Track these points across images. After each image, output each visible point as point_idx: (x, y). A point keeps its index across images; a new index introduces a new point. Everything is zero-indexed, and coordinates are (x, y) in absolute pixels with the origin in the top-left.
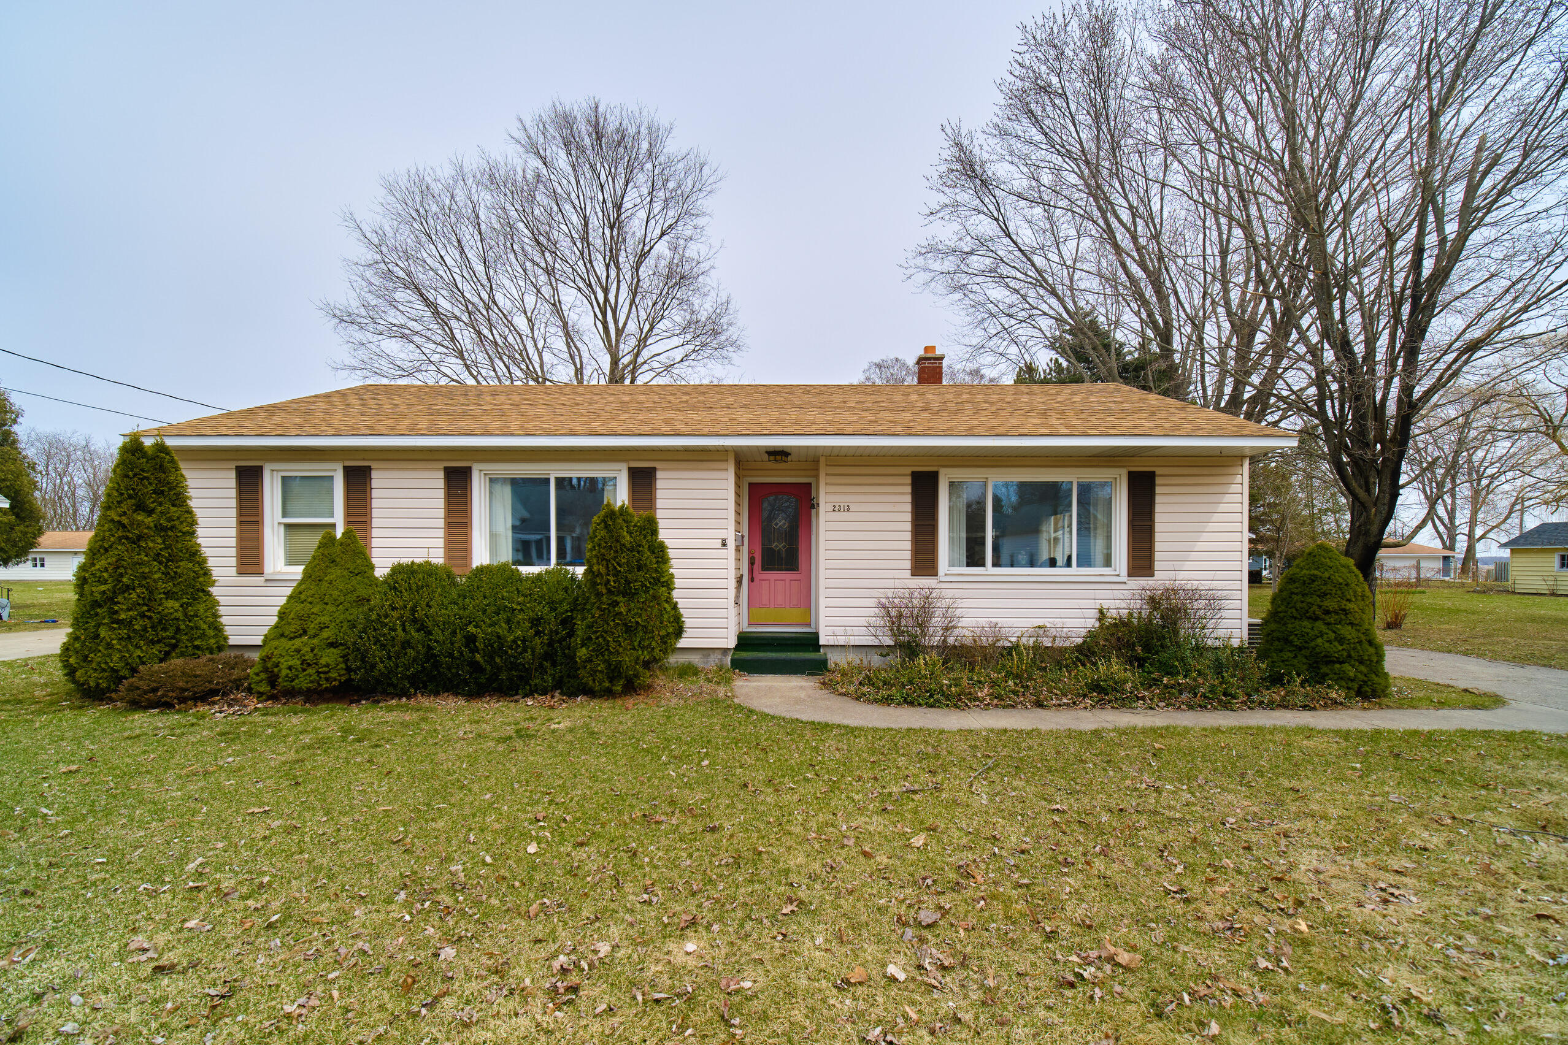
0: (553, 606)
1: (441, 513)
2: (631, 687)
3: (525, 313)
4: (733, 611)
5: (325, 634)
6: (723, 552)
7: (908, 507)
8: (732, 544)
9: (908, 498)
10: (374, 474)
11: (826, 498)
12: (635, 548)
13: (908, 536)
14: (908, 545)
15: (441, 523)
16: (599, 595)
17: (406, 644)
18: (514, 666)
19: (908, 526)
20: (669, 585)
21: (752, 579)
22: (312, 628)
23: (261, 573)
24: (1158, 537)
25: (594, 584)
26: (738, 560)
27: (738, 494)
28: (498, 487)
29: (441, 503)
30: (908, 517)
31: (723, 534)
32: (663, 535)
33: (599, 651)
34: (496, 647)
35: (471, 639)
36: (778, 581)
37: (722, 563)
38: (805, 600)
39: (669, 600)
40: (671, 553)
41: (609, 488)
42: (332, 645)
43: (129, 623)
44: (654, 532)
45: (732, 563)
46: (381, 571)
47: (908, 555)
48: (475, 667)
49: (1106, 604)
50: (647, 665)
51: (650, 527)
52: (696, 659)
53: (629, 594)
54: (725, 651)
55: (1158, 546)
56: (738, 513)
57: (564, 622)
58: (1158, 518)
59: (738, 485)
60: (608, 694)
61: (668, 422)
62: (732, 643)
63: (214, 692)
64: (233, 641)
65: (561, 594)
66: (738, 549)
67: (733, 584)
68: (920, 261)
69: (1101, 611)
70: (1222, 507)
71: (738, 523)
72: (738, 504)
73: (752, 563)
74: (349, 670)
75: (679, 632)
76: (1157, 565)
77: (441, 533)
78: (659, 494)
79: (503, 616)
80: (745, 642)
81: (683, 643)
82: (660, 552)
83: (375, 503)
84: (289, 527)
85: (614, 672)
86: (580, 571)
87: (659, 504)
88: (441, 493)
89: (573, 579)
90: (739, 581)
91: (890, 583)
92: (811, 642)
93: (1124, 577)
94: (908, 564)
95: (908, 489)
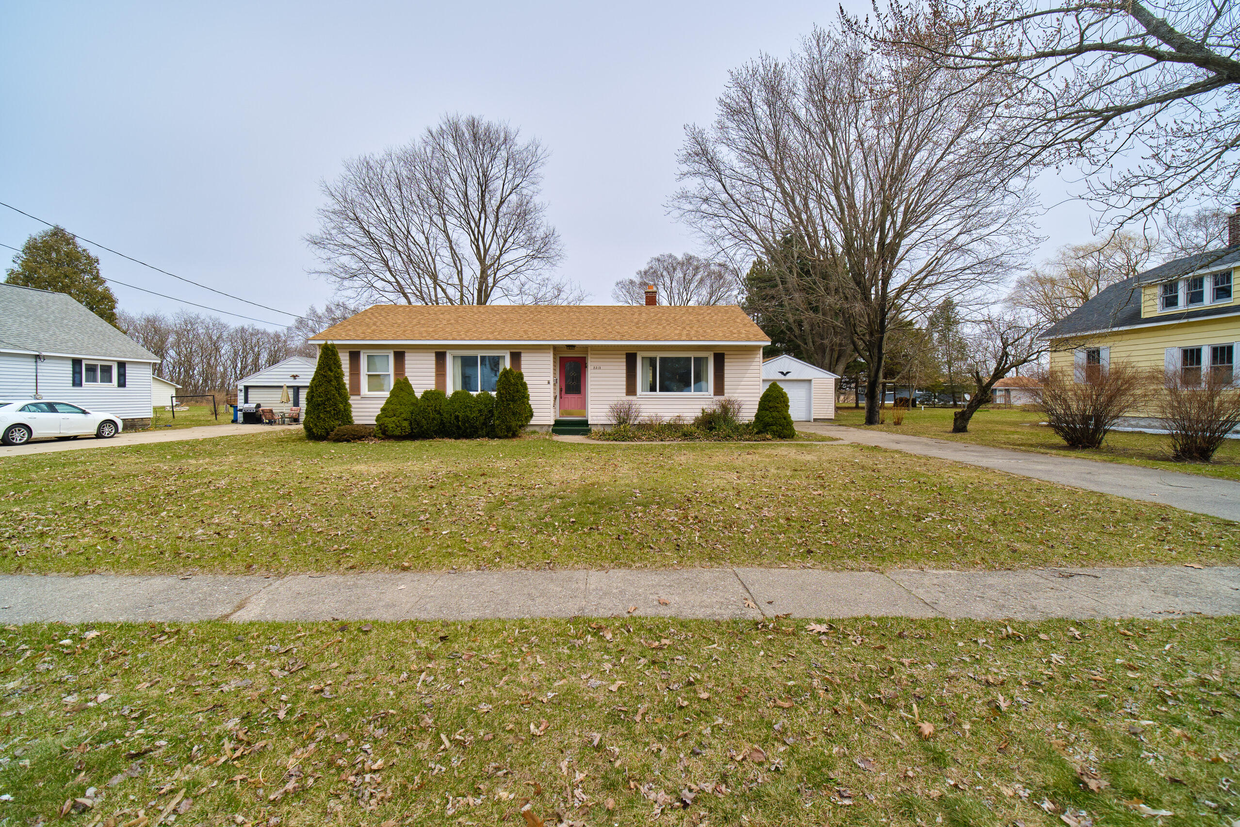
0: (486, 406)
1: (434, 370)
2: (514, 435)
3: (423, 233)
4: (552, 410)
5: (403, 416)
6: (548, 386)
7: (625, 368)
8: (552, 383)
9: (625, 364)
10: (406, 354)
11: (591, 364)
12: (516, 384)
13: (625, 379)
14: (625, 383)
15: (434, 374)
16: (503, 401)
17: (434, 419)
18: (473, 427)
19: (625, 375)
20: (527, 398)
21: (561, 398)
22: (398, 413)
23: (359, 395)
24: (726, 379)
25: (501, 397)
26: (555, 389)
27: (554, 362)
28: (456, 359)
29: (434, 366)
30: (625, 371)
31: (548, 379)
32: (525, 379)
33: (503, 421)
34: (466, 420)
35: (457, 417)
36: (572, 398)
37: (548, 390)
38: (584, 406)
39: (528, 404)
40: (529, 386)
41: (501, 362)
42: (405, 420)
43: (329, 412)
44: (522, 379)
45: (552, 390)
46: (419, 394)
47: (625, 387)
48: (458, 427)
49: (705, 407)
50: (520, 427)
51: (520, 376)
52: (537, 429)
53: (514, 401)
54: (549, 426)
55: (726, 383)
56: (554, 370)
57: (490, 411)
58: (726, 372)
59: (554, 358)
60: (506, 437)
61: (525, 332)
62: (552, 423)
63: (363, 437)
64: (356, 422)
65: (488, 402)
66: (554, 385)
67: (552, 399)
68: (676, 204)
69: (703, 410)
70: (752, 367)
71: (554, 374)
72: (554, 366)
73: (561, 390)
74: (412, 429)
75: (532, 416)
76: (726, 391)
77: (434, 378)
78: (522, 362)
79: (468, 409)
80: (558, 423)
81: (532, 422)
82: (524, 386)
83: (406, 366)
84: (369, 375)
85: (509, 429)
86: (494, 394)
87: (522, 366)
88: (434, 362)
89: (491, 396)
90: (555, 398)
91: (616, 399)
92: (585, 423)
93: (712, 396)
94: (625, 391)
95: (625, 360)
